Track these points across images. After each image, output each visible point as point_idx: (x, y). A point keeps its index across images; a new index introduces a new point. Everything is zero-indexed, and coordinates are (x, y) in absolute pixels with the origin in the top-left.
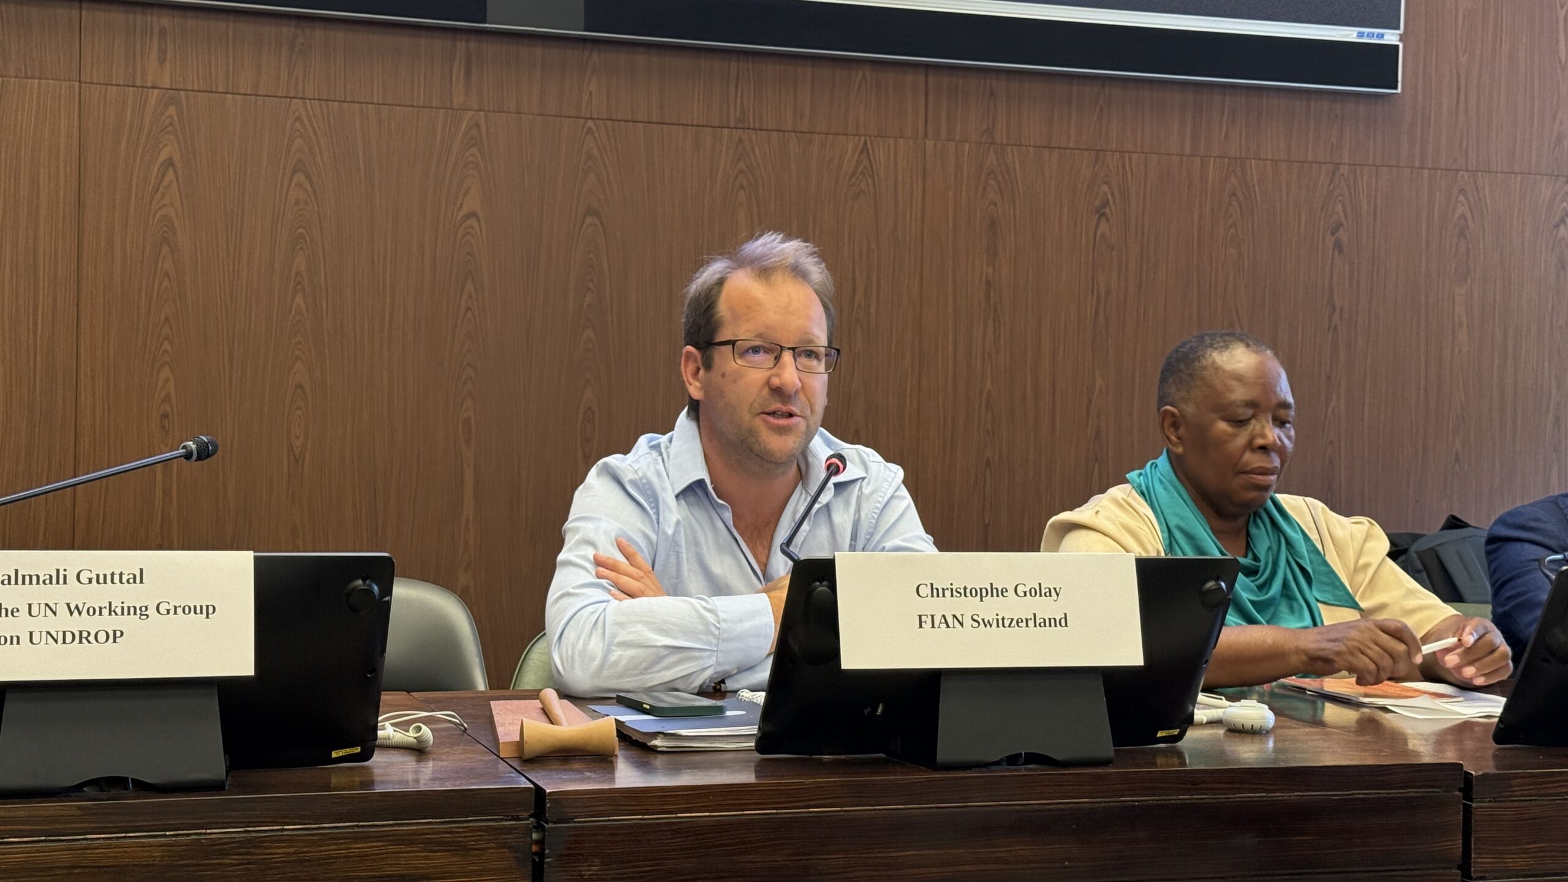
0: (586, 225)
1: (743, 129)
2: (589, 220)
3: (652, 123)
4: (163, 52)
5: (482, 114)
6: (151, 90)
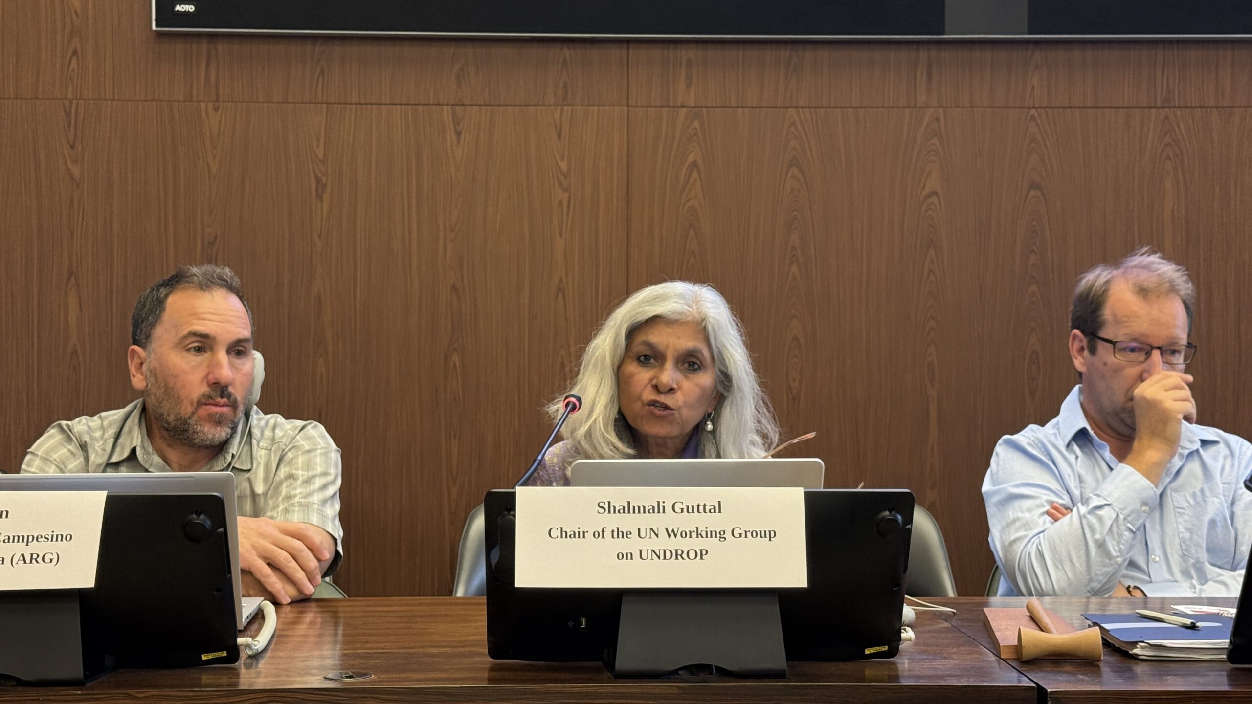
0: (1029, 197)
1: (1169, 107)
2: (1033, 193)
3: (1088, 107)
4: (689, 78)
5: (940, 109)
6: (680, 109)
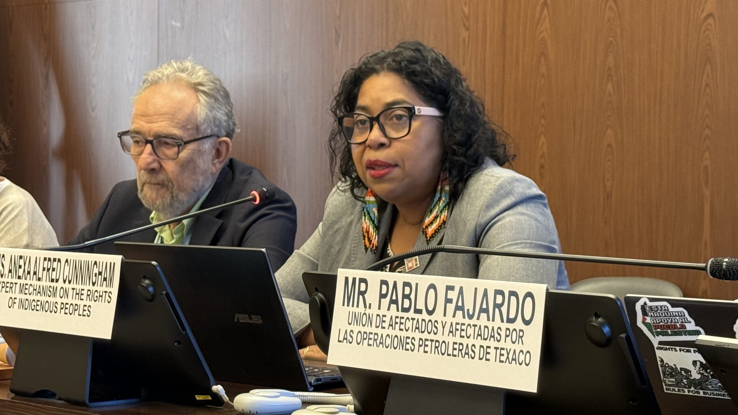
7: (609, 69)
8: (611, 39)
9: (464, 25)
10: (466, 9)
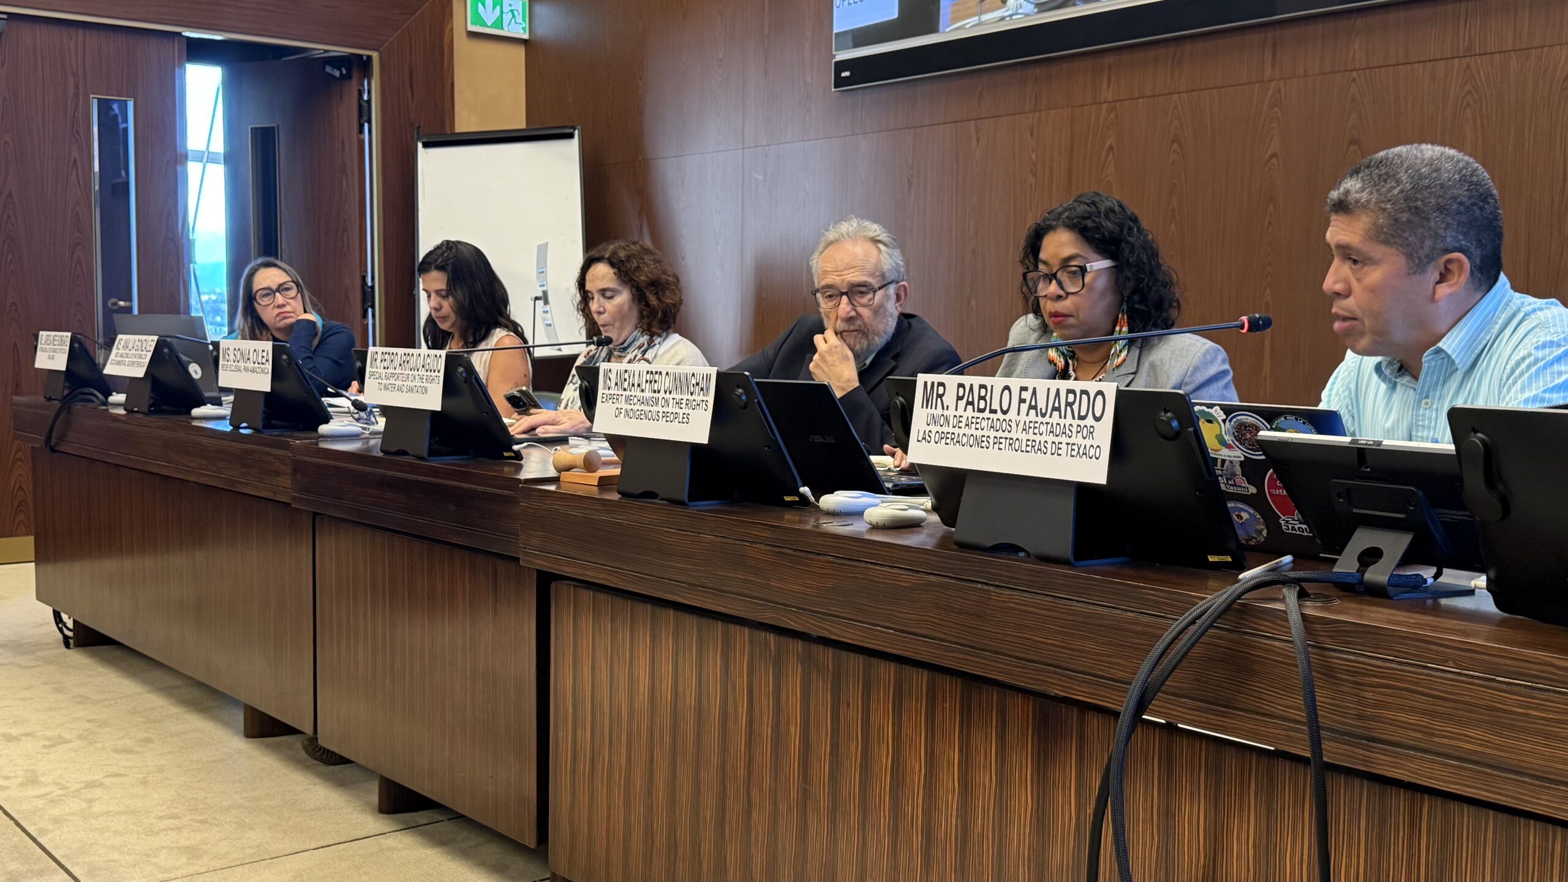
7: (1173, 210)
8: (1175, 181)
9: (1032, 171)
10: (1034, 156)
